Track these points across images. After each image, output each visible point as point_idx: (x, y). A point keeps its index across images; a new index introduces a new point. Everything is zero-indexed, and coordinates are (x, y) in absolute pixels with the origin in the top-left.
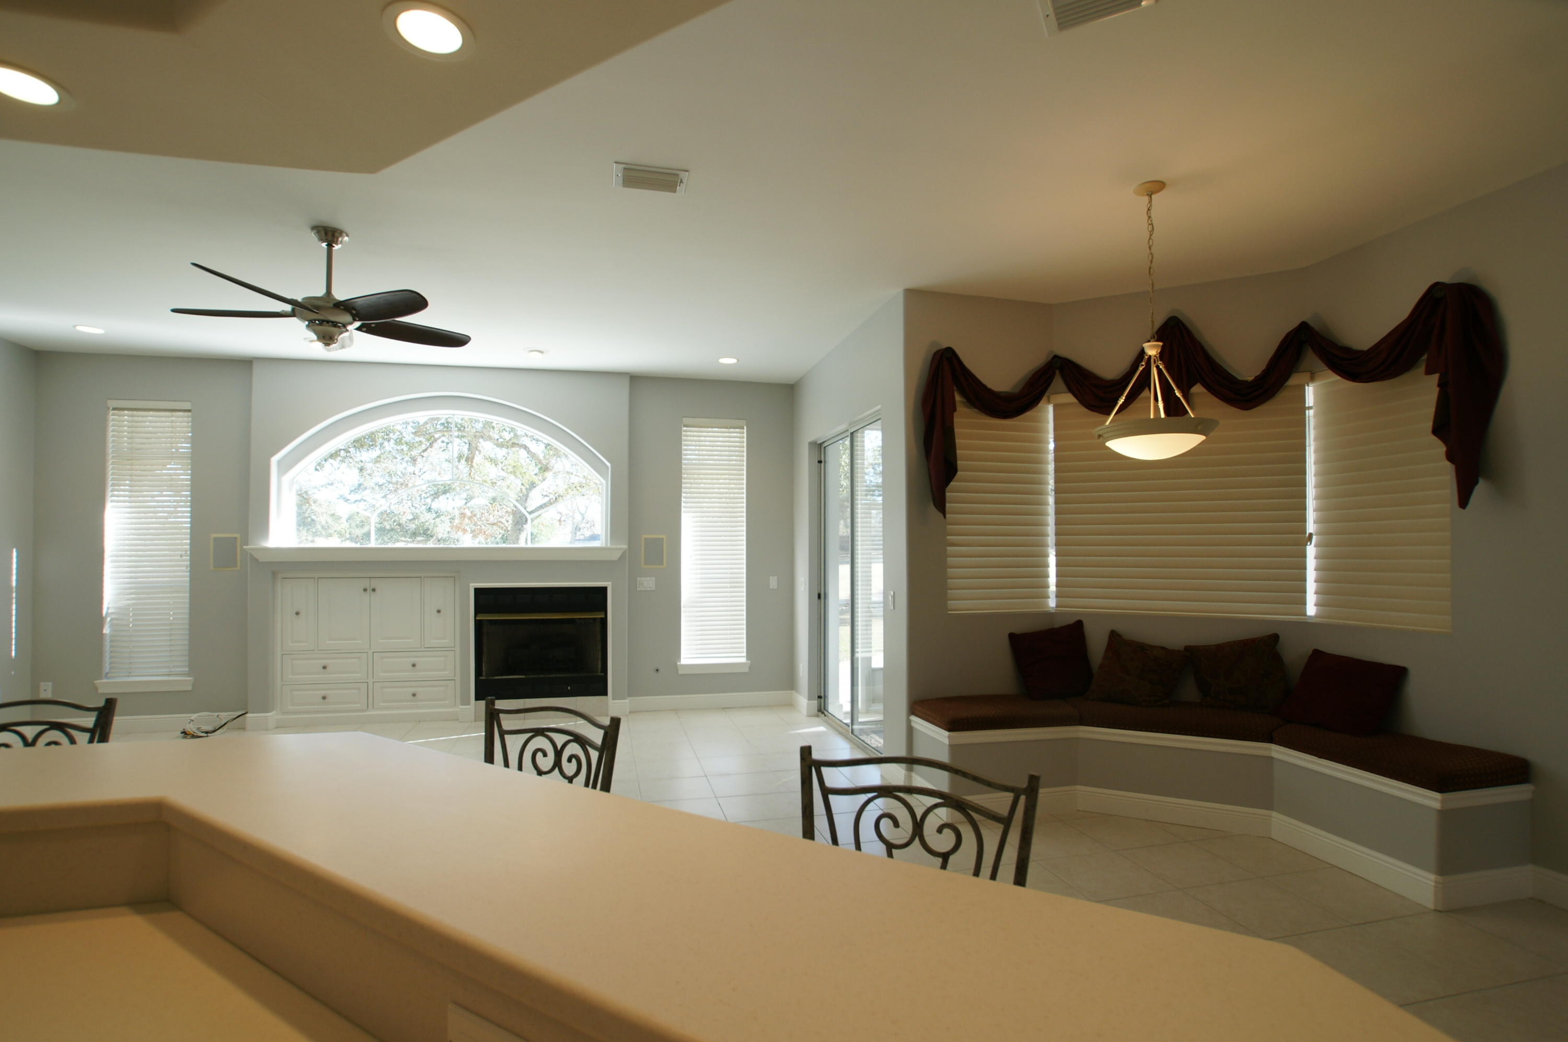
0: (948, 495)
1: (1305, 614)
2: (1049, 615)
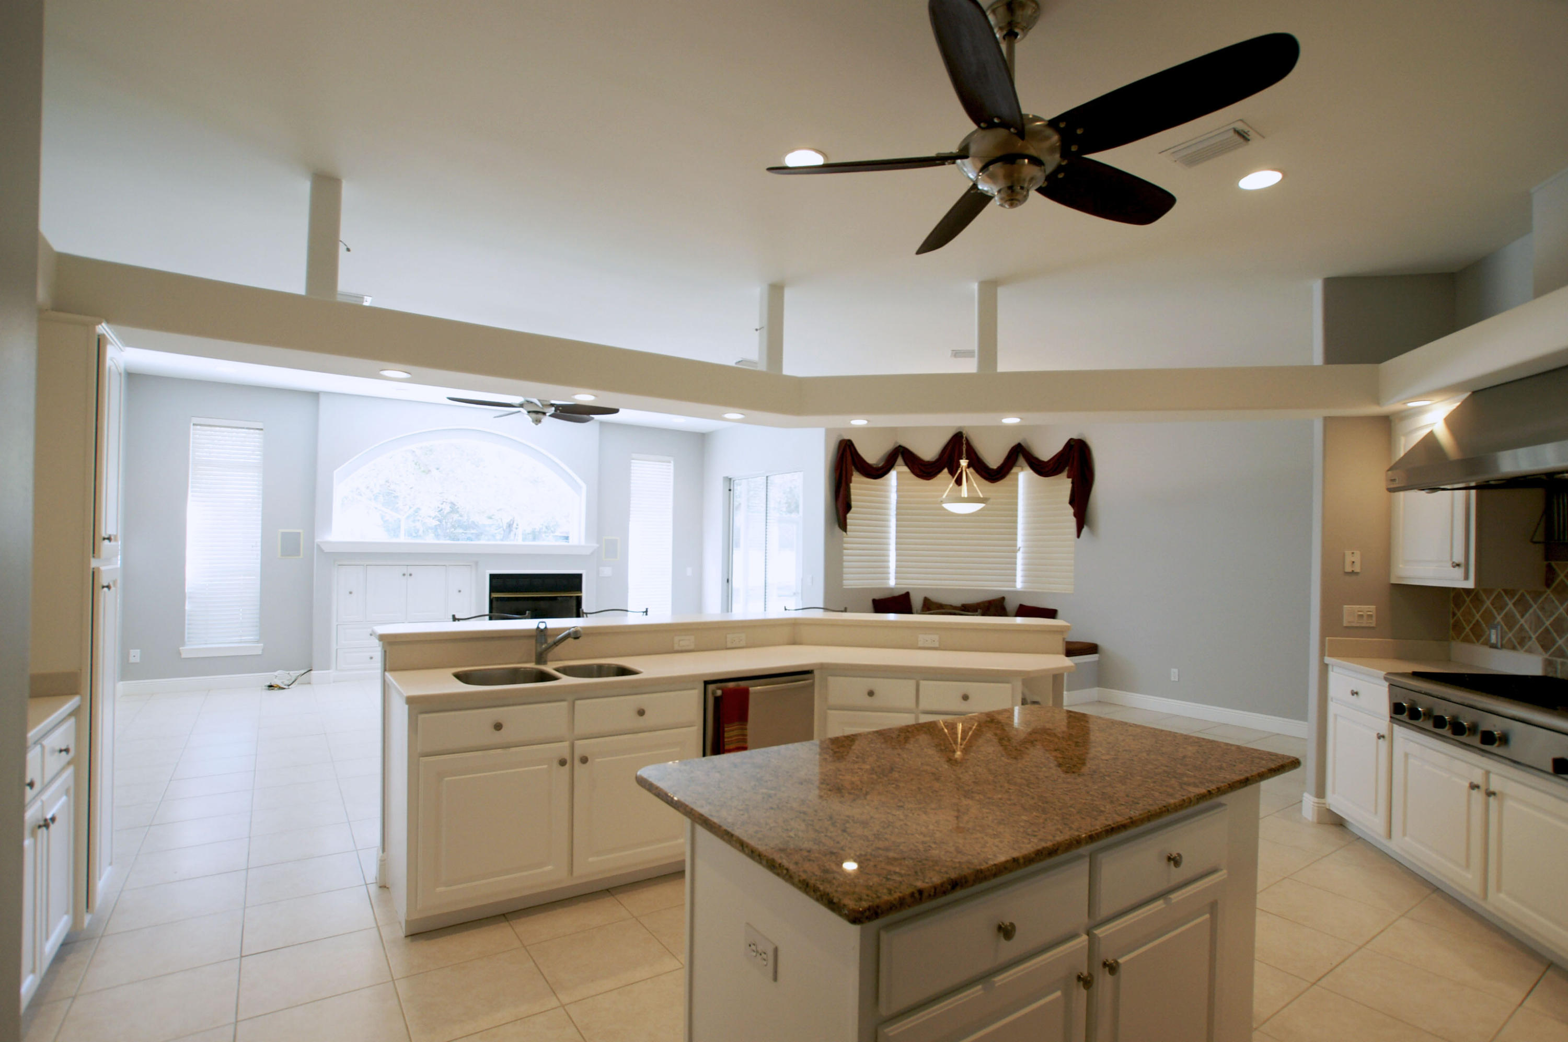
0: (849, 521)
1: (1015, 587)
2: (892, 589)
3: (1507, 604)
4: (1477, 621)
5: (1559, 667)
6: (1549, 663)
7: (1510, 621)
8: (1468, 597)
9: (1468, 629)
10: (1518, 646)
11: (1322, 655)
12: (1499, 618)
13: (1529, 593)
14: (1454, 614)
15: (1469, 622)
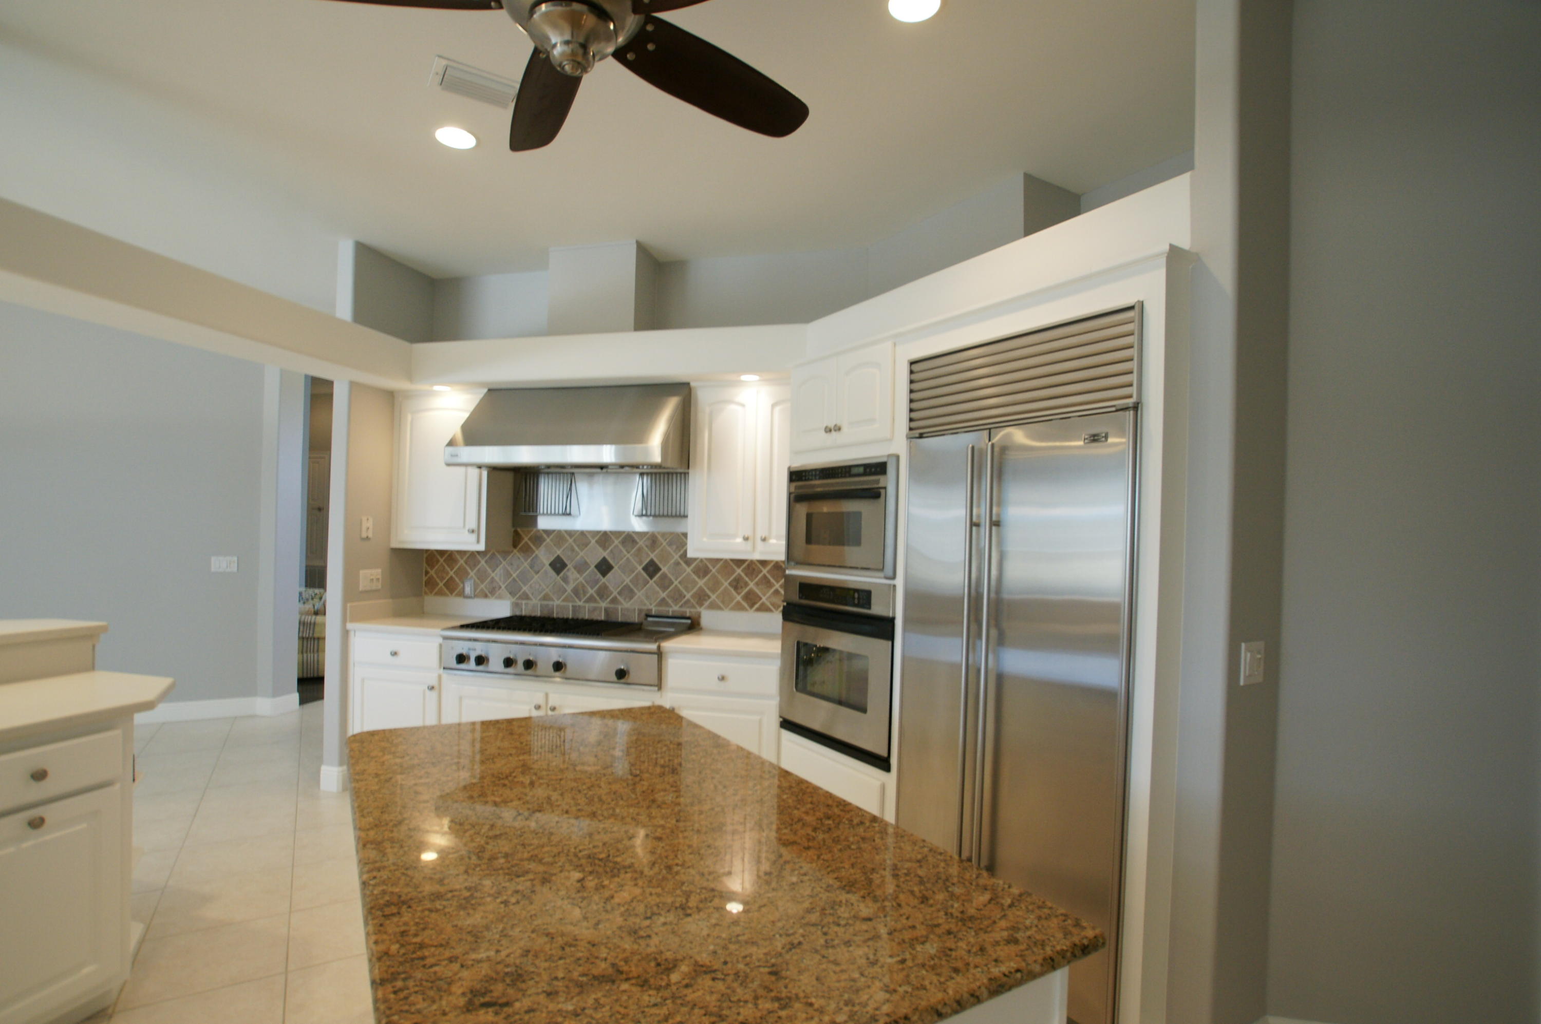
3: (479, 562)
4: (451, 577)
5: (524, 607)
6: (516, 605)
7: (482, 576)
8: (442, 557)
9: (441, 584)
10: (489, 595)
11: (344, 621)
12: (472, 574)
13: (498, 552)
14: (427, 573)
15: (442, 579)
